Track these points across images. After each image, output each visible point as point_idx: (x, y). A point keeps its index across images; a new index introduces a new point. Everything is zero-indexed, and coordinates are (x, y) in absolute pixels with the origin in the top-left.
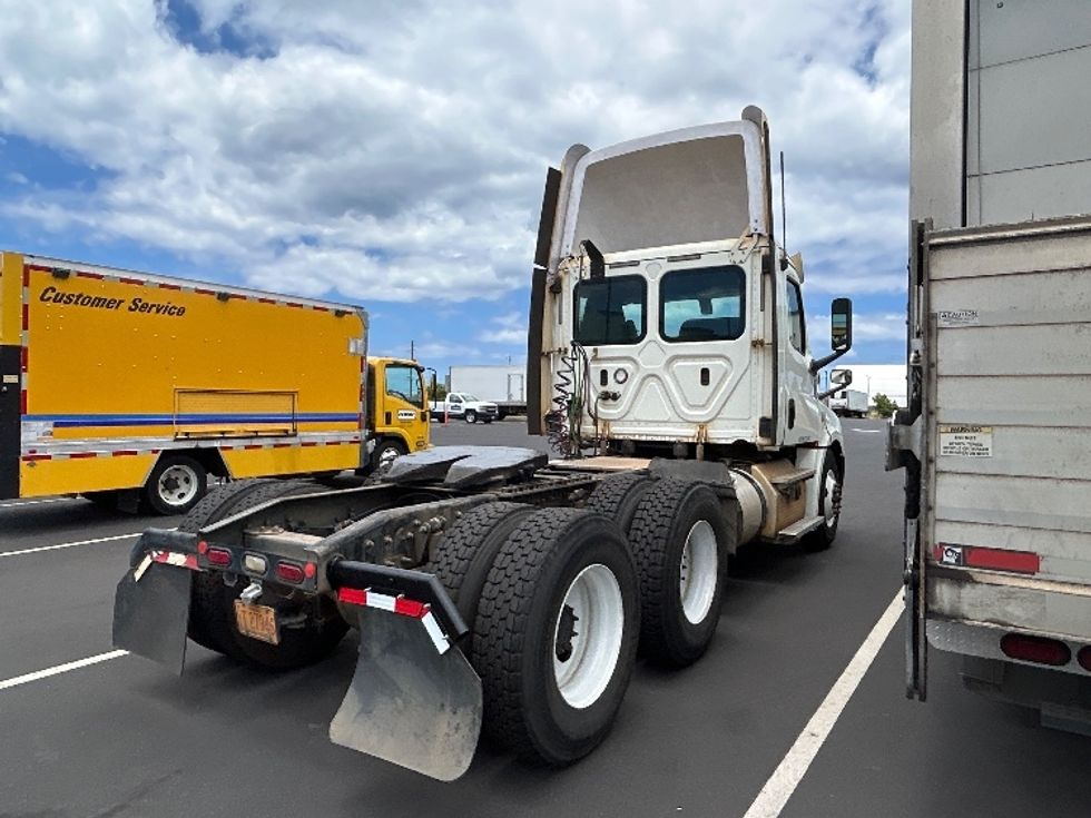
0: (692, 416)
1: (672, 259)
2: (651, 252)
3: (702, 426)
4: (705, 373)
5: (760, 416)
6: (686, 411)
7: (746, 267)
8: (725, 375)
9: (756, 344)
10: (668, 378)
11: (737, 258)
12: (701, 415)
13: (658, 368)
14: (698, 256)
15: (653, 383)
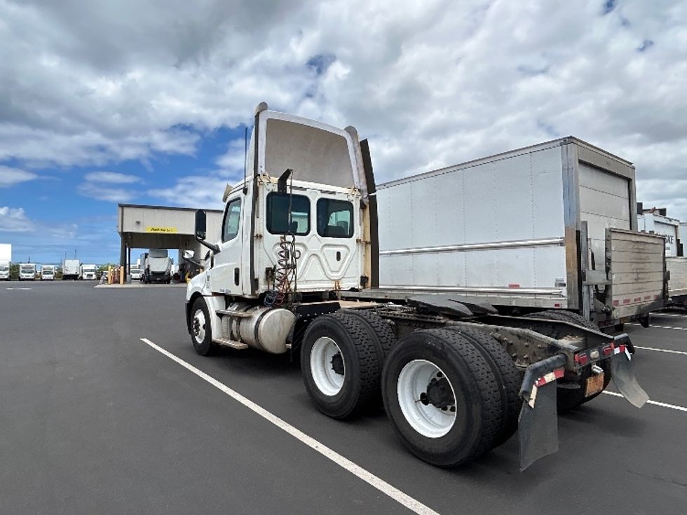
0: (333, 276)
1: (322, 192)
2: (313, 185)
3: (337, 281)
4: (338, 254)
5: (360, 276)
6: (332, 275)
7: (354, 203)
8: (347, 255)
9: (358, 241)
10: (321, 256)
11: (351, 198)
12: (336, 276)
13: (316, 250)
14: (334, 193)
15: (314, 258)
